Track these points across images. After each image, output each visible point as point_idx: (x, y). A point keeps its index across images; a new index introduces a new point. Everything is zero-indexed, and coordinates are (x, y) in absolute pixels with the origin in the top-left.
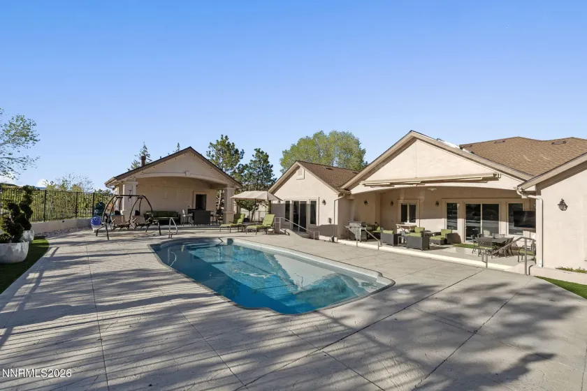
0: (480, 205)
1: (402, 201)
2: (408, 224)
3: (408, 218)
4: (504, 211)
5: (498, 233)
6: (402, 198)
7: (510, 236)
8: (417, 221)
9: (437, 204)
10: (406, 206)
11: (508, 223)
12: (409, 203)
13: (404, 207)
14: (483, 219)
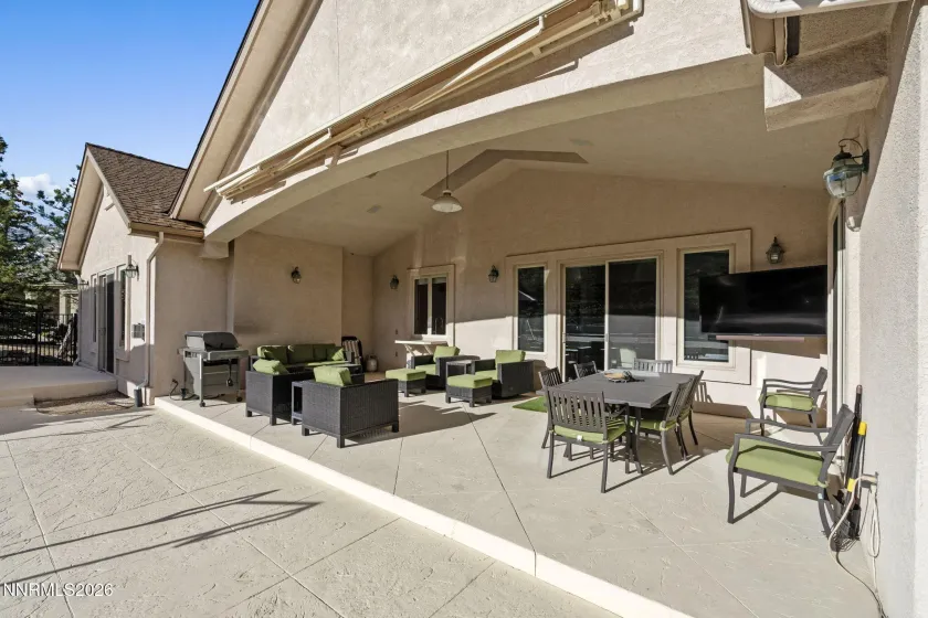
0: (604, 267)
1: (415, 274)
2: (429, 337)
3: (430, 322)
4: (671, 285)
5: (652, 357)
6: (418, 264)
7: (691, 368)
8: (449, 327)
9: (495, 273)
10: (425, 287)
11: (682, 321)
12: (429, 276)
13: (421, 290)
14: (611, 313)
